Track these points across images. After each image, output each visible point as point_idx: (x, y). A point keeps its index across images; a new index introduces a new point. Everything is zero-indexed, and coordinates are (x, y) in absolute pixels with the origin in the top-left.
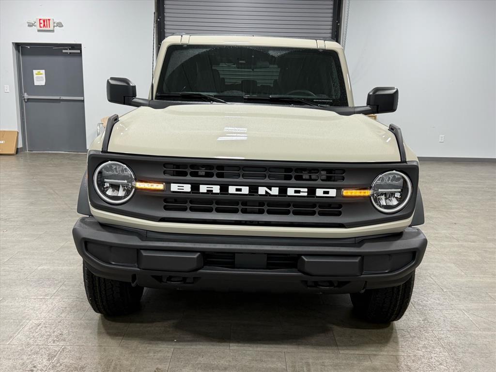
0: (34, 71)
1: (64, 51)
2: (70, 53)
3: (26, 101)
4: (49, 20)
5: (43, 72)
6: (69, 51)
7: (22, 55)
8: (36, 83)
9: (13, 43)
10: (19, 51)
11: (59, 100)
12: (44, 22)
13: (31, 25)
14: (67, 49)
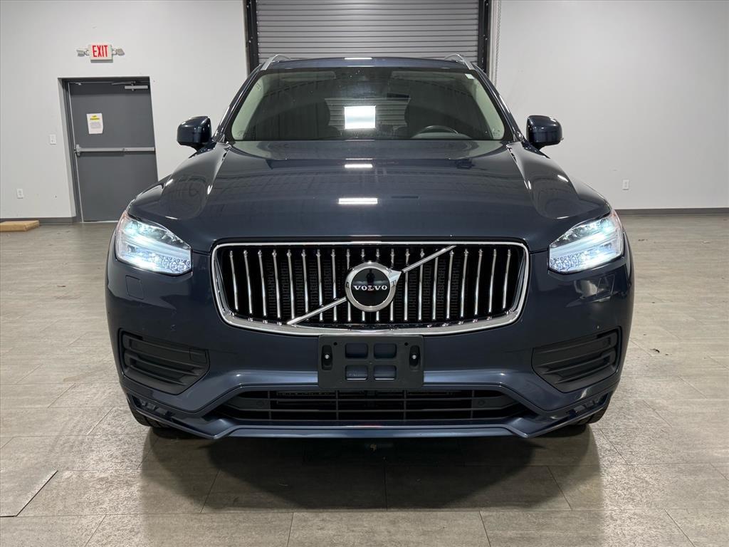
0: (88, 115)
1: (126, 87)
2: (135, 90)
3: (79, 154)
4: (106, 46)
5: (100, 116)
6: (133, 87)
7: (71, 94)
8: (92, 131)
9: (59, 79)
10: (67, 90)
11: (122, 152)
12: (99, 49)
13: (81, 54)
14: (130, 85)
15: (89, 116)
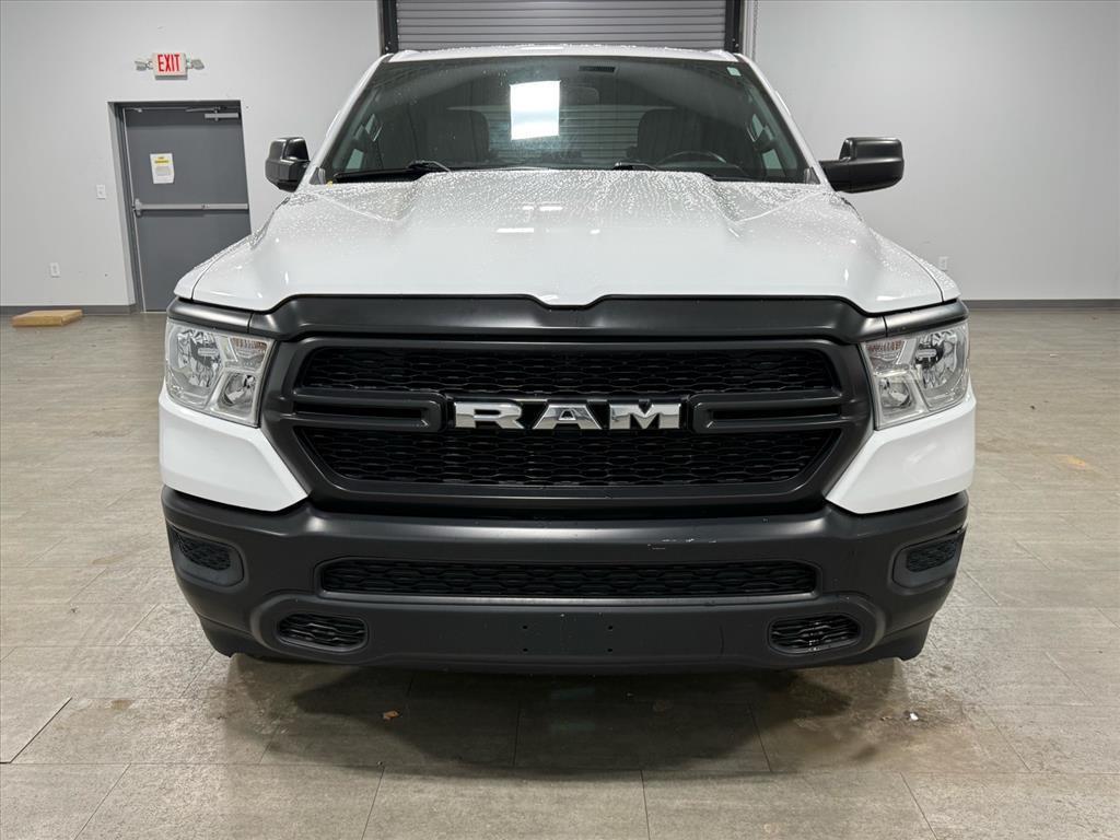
0: (152, 156)
1: (208, 116)
2: (220, 119)
3: (139, 214)
4: (177, 56)
5: (169, 157)
6: (217, 116)
7: (127, 126)
8: (157, 180)
9: (109, 103)
10: (121, 119)
11: (202, 210)
12: (168, 61)
13: (142, 67)
14: (213, 112)
15: (154, 157)
